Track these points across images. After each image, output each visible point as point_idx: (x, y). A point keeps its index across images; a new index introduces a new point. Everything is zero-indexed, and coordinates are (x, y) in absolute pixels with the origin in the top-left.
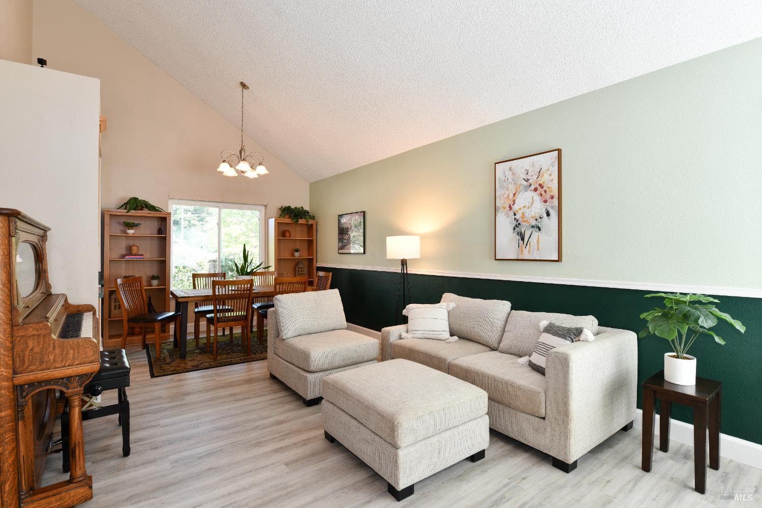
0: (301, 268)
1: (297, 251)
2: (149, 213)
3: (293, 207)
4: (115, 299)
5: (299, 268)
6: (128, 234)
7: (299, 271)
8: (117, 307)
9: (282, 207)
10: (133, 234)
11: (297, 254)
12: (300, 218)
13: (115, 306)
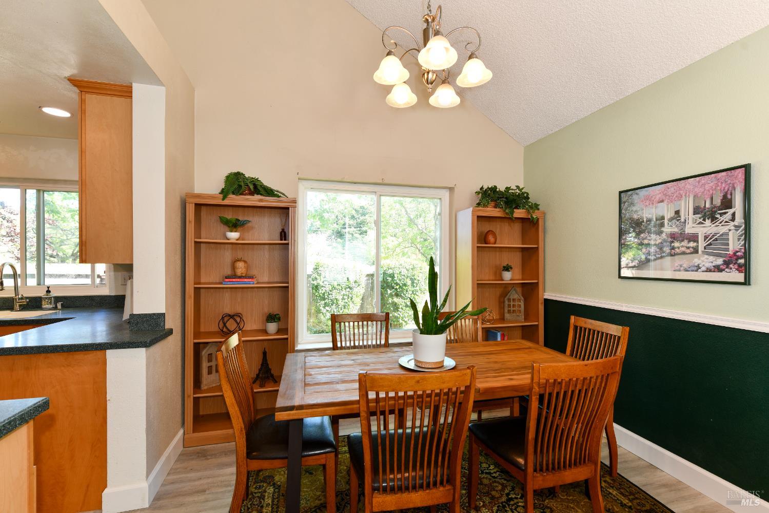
0: (514, 300)
1: (507, 268)
2: (261, 201)
3: (501, 187)
4: (210, 355)
5: (509, 300)
6: (228, 240)
7: (509, 306)
8: (214, 369)
9: (482, 188)
10: (237, 240)
11: (507, 276)
12: (516, 208)
13: (210, 368)
